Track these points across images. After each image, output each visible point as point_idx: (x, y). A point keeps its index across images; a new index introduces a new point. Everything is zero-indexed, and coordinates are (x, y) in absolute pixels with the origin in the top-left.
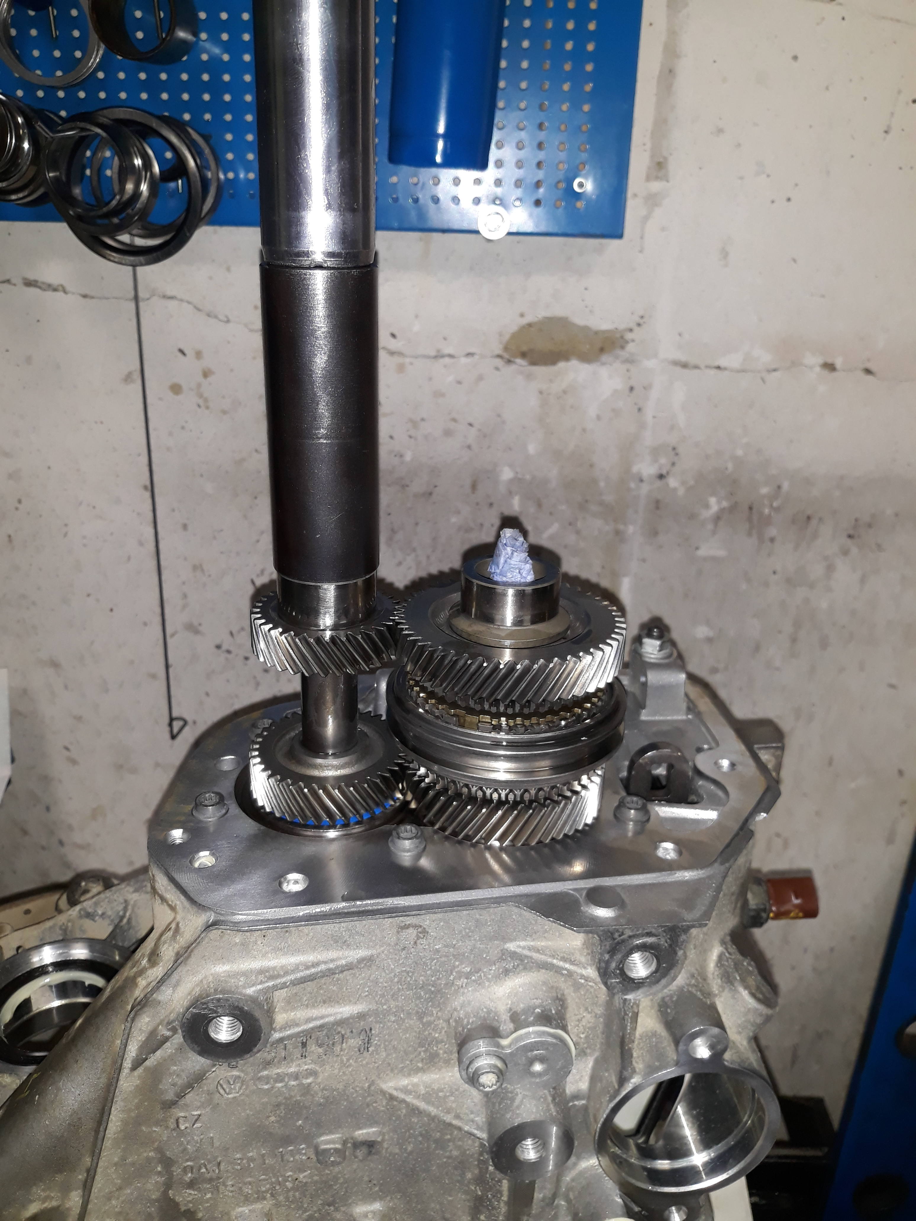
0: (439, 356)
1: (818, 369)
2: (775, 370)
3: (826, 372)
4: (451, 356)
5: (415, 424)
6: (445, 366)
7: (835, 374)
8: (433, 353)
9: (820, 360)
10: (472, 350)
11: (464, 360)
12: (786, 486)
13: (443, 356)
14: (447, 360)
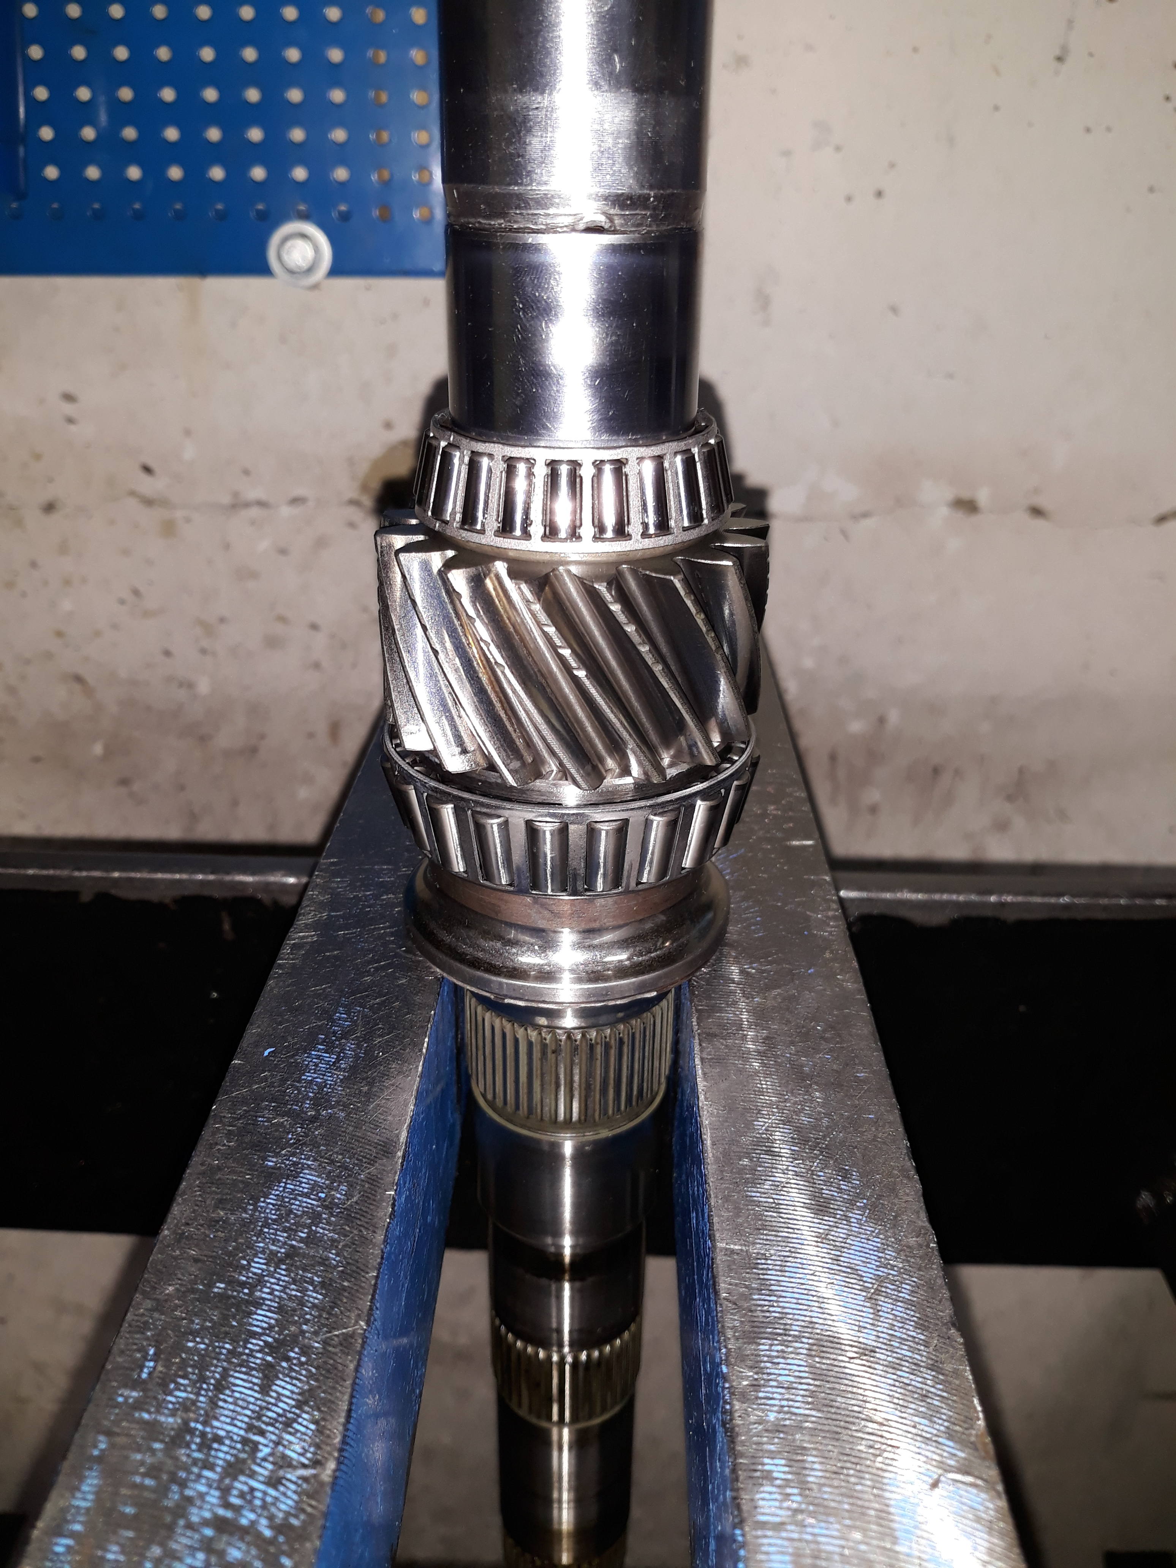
0: (238, 505)
1: (944, 511)
2: (865, 515)
3: (959, 515)
4: (261, 504)
5: (208, 629)
6: (253, 523)
7: (975, 519)
8: (226, 500)
9: (949, 494)
10: (300, 492)
11: (286, 511)
12: (894, 717)
13: (247, 505)
14: (254, 512)
